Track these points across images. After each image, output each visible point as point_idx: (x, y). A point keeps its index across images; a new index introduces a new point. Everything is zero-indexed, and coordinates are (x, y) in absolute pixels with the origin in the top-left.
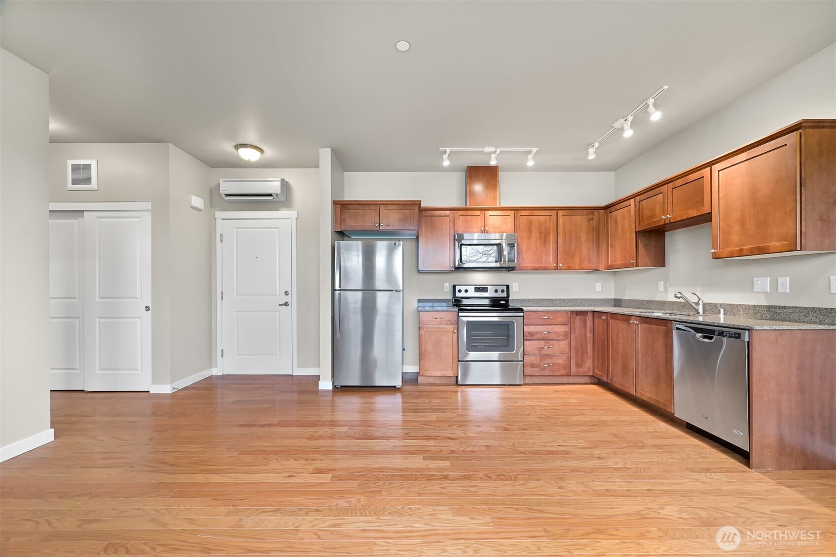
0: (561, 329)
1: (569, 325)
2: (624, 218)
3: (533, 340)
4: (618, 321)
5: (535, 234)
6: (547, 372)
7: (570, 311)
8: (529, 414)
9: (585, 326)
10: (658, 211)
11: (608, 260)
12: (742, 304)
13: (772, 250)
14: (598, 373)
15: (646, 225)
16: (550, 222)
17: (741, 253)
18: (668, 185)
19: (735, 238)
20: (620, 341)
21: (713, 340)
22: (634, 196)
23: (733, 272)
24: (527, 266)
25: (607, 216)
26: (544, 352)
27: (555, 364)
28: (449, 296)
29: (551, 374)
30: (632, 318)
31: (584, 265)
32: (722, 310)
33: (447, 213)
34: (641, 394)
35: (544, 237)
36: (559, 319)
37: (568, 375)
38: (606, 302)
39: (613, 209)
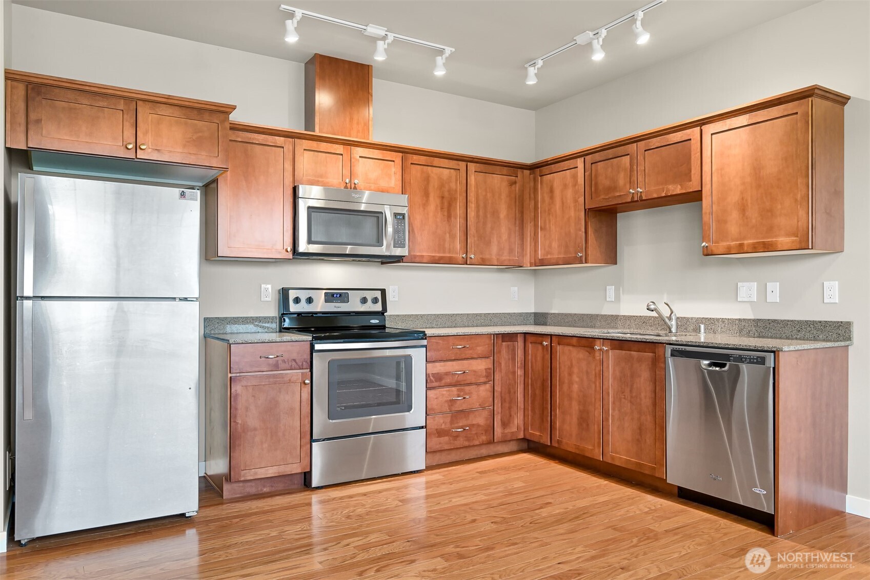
0: (481, 366)
1: (492, 358)
2: (565, 186)
3: (440, 387)
4: (571, 348)
5: (434, 202)
6: (461, 442)
7: (494, 335)
8: (474, 521)
9: (513, 359)
10: (622, 181)
11: (536, 251)
12: (724, 318)
13: (780, 247)
14: (535, 434)
15: (602, 201)
16: (456, 180)
17: (741, 249)
18: (639, 143)
19: (733, 228)
20: (575, 378)
21: (726, 368)
22: (583, 154)
23: (713, 274)
24: (422, 256)
25: (535, 180)
26: (458, 407)
27: (473, 425)
28: (273, 311)
29: (467, 444)
30: (598, 342)
31: (504, 258)
32: (702, 327)
33: (280, 140)
34: (613, 458)
35: (447, 205)
36: (478, 348)
37: (491, 442)
38: (522, 318)
39: (545, 170)
